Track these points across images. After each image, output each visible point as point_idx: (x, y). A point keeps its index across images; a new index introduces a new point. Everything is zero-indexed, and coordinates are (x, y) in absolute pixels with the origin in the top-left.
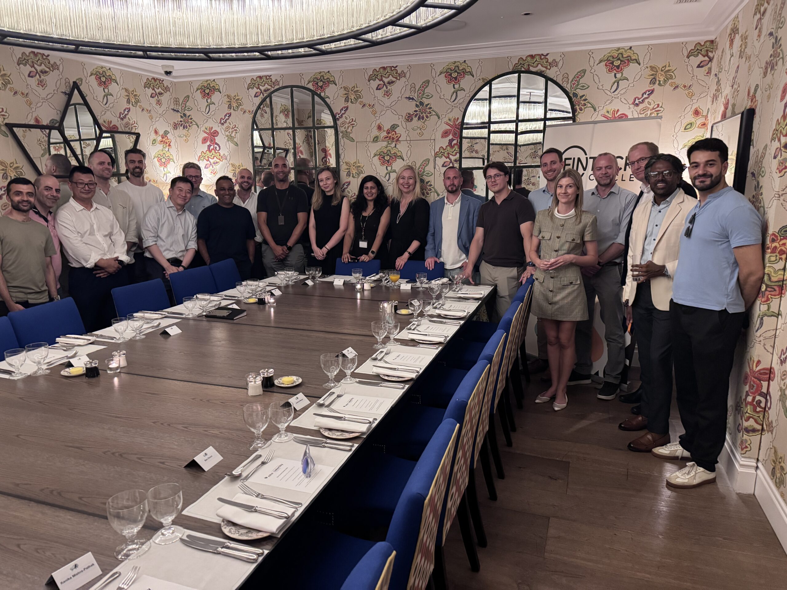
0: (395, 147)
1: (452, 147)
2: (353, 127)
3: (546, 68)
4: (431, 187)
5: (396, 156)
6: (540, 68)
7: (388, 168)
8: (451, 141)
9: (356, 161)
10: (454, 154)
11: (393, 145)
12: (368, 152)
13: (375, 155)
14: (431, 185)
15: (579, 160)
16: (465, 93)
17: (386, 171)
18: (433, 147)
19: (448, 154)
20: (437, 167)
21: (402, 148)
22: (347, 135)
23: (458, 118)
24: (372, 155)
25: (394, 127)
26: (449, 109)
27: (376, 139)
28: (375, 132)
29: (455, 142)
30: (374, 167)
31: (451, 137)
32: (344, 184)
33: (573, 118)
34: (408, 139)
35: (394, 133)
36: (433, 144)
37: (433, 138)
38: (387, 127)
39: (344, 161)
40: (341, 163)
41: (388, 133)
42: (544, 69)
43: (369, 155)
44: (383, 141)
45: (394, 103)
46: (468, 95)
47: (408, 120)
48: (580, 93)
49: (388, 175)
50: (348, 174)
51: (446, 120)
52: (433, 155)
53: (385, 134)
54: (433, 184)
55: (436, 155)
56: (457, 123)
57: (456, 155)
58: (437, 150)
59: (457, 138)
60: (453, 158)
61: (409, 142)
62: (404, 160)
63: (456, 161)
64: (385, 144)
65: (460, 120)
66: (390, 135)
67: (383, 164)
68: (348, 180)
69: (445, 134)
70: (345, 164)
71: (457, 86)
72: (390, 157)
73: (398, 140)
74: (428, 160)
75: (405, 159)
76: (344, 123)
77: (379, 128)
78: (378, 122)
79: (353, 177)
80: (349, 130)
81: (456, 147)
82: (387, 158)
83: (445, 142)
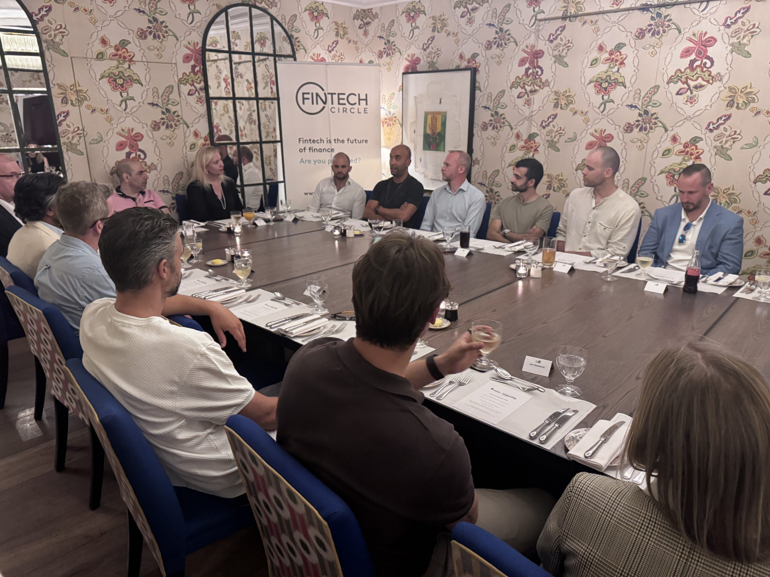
0: (129, 68)
1: (195, 74)
2: (63, 36)
3: (268, 6)
4: (179, 118)
5: (132, 80)
6: (263, 5)
7: (123, 94)
8: (194, 67)
9: (73, 83)
10: (198, 81)
11: (126, 65)
12: (92, 73)
13: (102, 77)
14: (178, 116)
15: (317, 95)
16: (201, 17)
17: (121, 98)
18: (176, 72)
19: (193, 81)
20: (182, 95)
21: (138, 70)
22: (54, 46)
23: (198, 43)
24: (98, 77)
25: (124, 43)
26: (187, 31)
27: (100, 56)
28: (98, 47)
29: (197, 69)
30: (103, 93)
31: (192, 63)
32: (60, 114)
33: (294, 56)
34: (144, 60)
35: (124, 50)
36: (175, 68)
37: (174, 61)
38: (114, 41)
39: (54, 82)
40: (51, 85)
41: (117, 50)
42: (267, 7)
43: (94, 76)
44: (111, 59)
45: (119, 13)
46: (204, 19)
47: (141, 37)
48: (295, 35)
49: (124, 103)
50: (65, 101)
51: (185, 43)
52: (177, 81)
53: (113, 51)
54: (180, 114)
55: (180, 81)
56: (197, 48)
57: (200, 83)
58: (180, 76)
59: (199, 64)
60: (198, 86)
61: (146, 64)
62: (142, 85)
63: (201, 89)
64: (115, 63)
65: (200, 45)
66: (119, 52)
67: (115, 88)
68: (65, 109)
69: (187, 59)
70: (56, 87)
71: (192, 7)
72: (124, 80)
73: (131, 60)
74: (172, 87)
75: (144, 85)
76: (47, 29)
77: (104, 42)
78: (101, 35)
79: (72, 104)
80: (57, 40)
81: (199, 74)
82: (120, 81)
83: (187, 68)
